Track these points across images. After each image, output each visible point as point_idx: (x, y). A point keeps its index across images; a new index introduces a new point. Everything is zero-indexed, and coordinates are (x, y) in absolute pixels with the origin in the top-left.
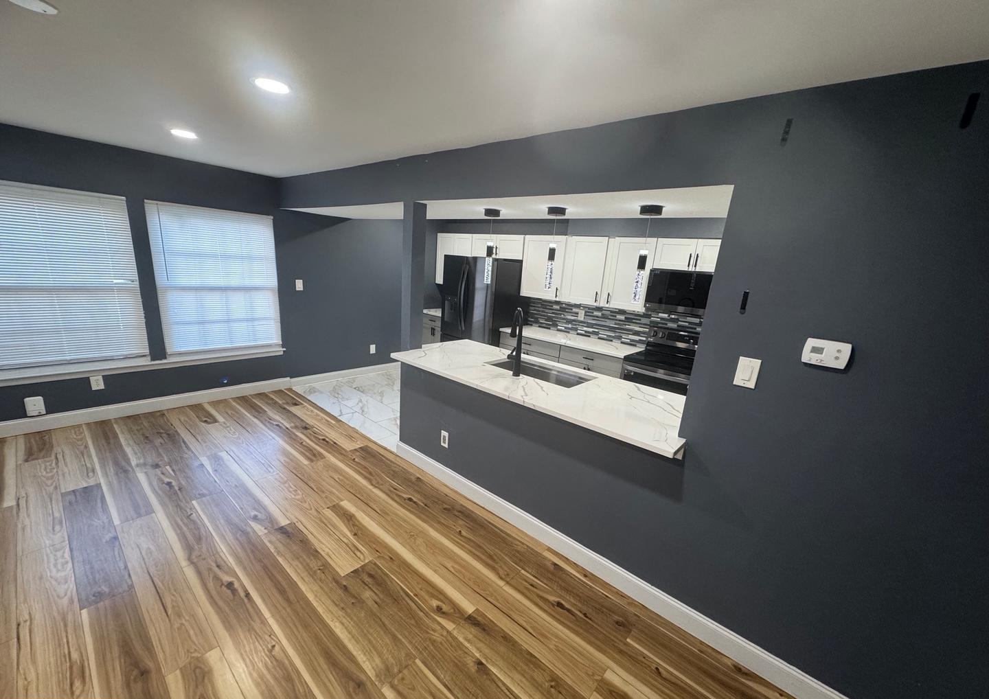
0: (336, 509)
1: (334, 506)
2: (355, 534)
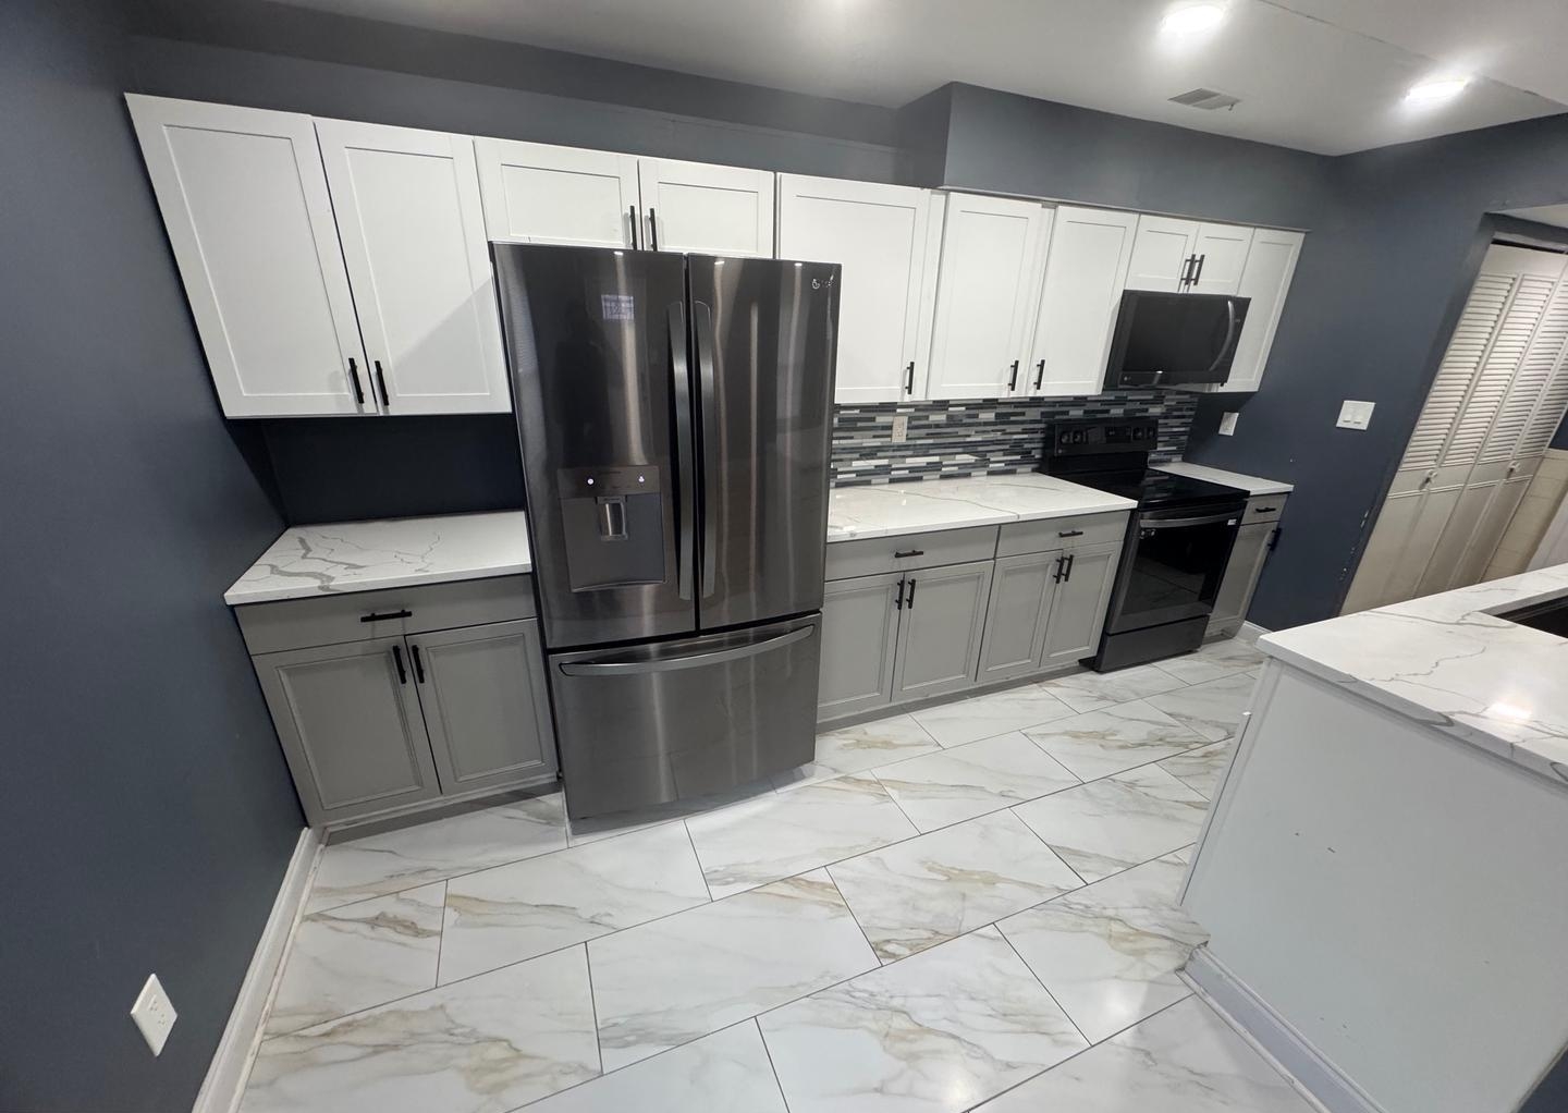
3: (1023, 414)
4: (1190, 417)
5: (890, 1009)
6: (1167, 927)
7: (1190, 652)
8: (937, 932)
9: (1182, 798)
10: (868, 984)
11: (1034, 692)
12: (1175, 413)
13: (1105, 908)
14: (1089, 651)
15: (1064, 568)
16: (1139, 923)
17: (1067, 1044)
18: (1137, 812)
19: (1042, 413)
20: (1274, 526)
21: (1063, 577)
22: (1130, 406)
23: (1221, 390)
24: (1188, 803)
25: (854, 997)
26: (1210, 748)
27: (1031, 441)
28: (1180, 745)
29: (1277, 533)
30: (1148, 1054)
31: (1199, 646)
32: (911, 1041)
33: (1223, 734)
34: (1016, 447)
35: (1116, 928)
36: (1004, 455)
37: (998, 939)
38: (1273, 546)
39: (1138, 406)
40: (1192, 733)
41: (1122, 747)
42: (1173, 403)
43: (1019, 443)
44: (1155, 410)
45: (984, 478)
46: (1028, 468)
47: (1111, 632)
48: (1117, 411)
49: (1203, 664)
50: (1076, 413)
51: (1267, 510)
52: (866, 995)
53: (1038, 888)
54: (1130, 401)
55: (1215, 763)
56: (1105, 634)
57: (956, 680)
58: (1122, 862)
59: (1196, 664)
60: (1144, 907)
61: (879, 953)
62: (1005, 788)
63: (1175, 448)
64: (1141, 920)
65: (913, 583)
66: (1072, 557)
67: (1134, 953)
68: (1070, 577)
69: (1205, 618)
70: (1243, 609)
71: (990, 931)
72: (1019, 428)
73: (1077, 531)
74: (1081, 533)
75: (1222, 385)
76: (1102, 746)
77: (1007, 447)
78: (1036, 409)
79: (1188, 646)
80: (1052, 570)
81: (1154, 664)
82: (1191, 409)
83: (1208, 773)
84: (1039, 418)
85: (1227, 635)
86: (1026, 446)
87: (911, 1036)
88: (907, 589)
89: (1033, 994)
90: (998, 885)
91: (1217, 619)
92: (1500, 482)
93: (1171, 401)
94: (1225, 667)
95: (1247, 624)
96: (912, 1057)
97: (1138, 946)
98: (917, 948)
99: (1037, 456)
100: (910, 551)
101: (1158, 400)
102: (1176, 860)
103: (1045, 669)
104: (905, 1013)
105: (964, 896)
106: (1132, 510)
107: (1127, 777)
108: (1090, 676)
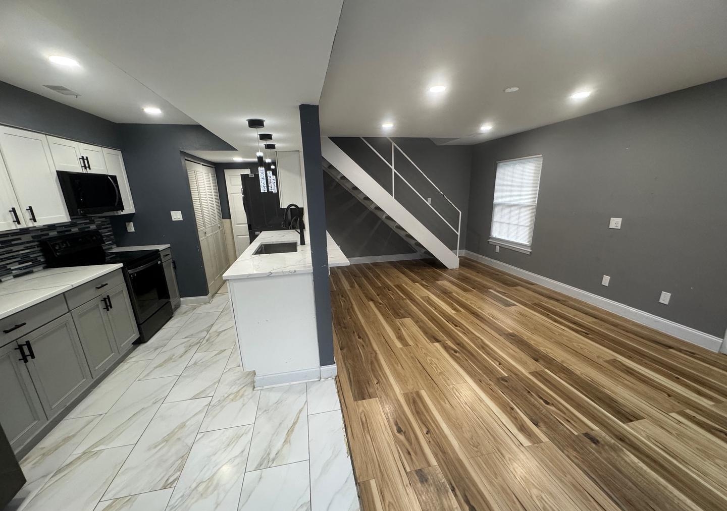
0: (405, 344)
1: (407, 346)
2: (399, 329)
3: (20, 239)
4: (110, 227)
5: (194, 490)
6: (241, 385)
7: (171, 318)
8: (183, 456)
9: (214, 355)
10: (177, 496)
11: (124, 367)
12: (103, 227)
13: (224, 396)
14: (135, 336)
15: (107, 303)
16: (235, 390)
17: (249, 430)
18: (205, 369)
19: (33, 237)
20: (171, 260)
21: (109, 307)
22: (80, 227)
23: (122, 213)
24: (216, 355)
25: (175, 507)
26: (207, 338)
27: (33, 253)
28: (198, 343)
29: (174, 262)
30: (265, 411)
31: (173, 314)
32: (211, 484)
33: (206, 333)
34: (24, 259)
35: (231, 397)
36: (19, 264)
37: (204, 435)
38: (175, 268)
39: (84, 226)
40: (197, 339)
41: (181, 357)
42: (100, 222)
43: (26, 255)
44: (93, 227)
45: (13, 280)
46: (41, 268)
47: (141, 323)
48: (75, 230)
49: (179, 318)
50: (53, 234)
51: (167, 255)
52: (180, 499)
53: (200, 412)
54: (79, 224)
55: (211, 341)
56: (139, 325)
57: (85, 383)
58: (215, 384)
59: (176, 320)
60: (232, 386)
61: (168, 487)
62: (154, 400)
63: (111, 242)
64: (235, 389)
65: (28, 344)
66: (108, 296)
67: (241, 397)
68: (112, 305)
69: (169, 303)
70: (178, 294)
71: (199, 436)
72: (21, 247)
73: (104, 284)
74: (107, 284)
75: (122, 211)
76: (173, 362)
77: (19, 259)
78: (28, 235)
79: (169, 316)
80: (101, 306)
81: (163, 328)
82: (109, 224)
83: (212, 344)
84: (32, 240)
85: (178, 306)
86: (32, 256)
87: (210, 484)
88: (25, 349)
89: (229, 433)
90: (187, 424)
91: (173, 301)
92: (219, 231)
93: (98, 221)
94: (187, 315)
95: (182, 299)
96: (215, 488)
97: (240, 394)
98: (181, 468)
99: (42, 260)
100: (14, 327)
101: (92, 222)
102: (227, 370)
103: (122, 354)
104: (200, 483)
105: (179, 439)
106: (122, 268)
107: (192, 362)
108: (142, 347)
